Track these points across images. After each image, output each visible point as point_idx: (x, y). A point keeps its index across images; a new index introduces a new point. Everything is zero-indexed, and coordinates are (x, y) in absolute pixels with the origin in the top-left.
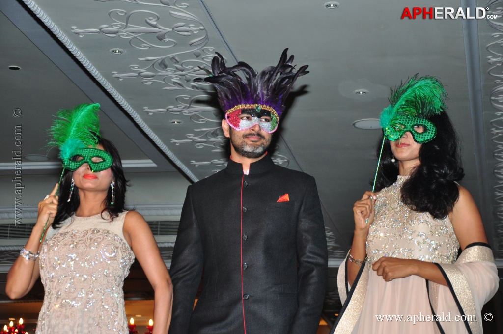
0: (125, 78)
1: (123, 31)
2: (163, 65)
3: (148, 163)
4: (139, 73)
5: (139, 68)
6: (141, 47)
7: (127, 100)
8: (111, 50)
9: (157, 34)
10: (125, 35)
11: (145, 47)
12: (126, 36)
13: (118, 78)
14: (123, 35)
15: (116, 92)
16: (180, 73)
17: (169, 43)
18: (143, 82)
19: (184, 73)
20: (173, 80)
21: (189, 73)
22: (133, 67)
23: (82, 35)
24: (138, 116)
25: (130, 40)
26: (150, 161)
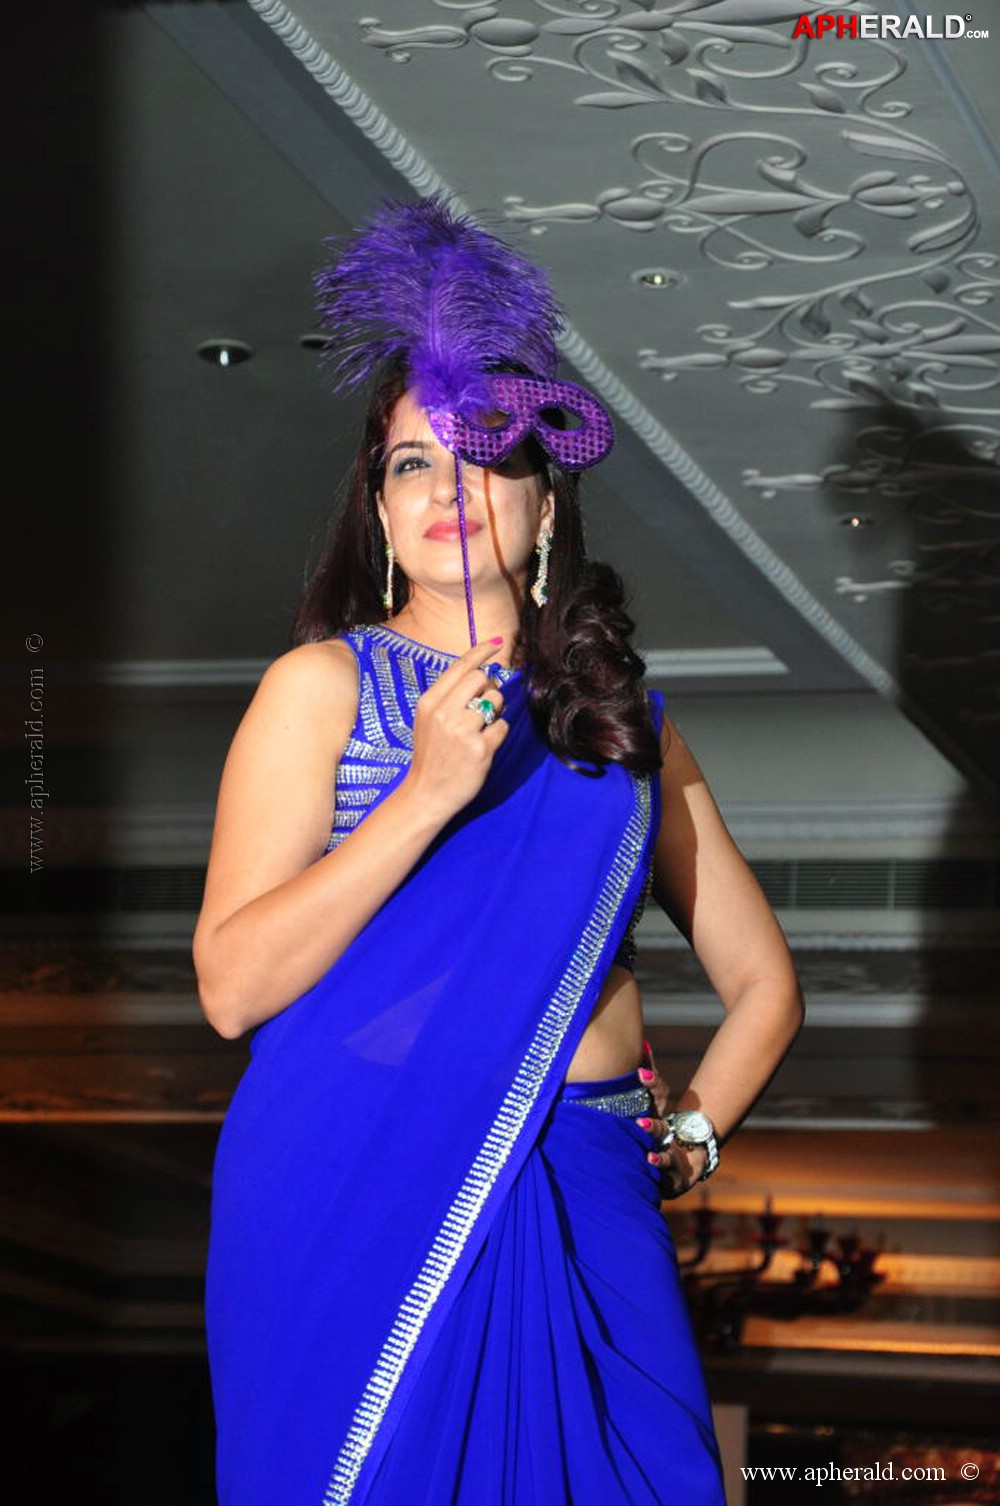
0: (681, 373)
1: (678, 208)
2: (816, 324)
3: (757, 661)
4: (731, 354)
5: (730, 335)
6: (740, 262)
7: (690, 445)
8: (636, 276)
9: (797, 216)
10: (684, 222)
11: (754, 260)
12: (691, 225)
13: (660, 371)
14: (678, 223)
15: (651, 420)
16: (875, 348)
17: (837, 244)
18: (743, 385)
19: (887, 347)
20: (848, 374)
21: (906, 348)
22: (710, 333)
23: (539, 225)
24: (725, 501)
25: (704, 241)
26: (763, 653)
